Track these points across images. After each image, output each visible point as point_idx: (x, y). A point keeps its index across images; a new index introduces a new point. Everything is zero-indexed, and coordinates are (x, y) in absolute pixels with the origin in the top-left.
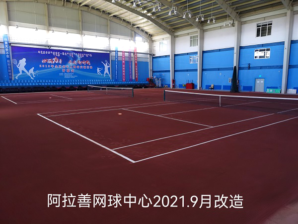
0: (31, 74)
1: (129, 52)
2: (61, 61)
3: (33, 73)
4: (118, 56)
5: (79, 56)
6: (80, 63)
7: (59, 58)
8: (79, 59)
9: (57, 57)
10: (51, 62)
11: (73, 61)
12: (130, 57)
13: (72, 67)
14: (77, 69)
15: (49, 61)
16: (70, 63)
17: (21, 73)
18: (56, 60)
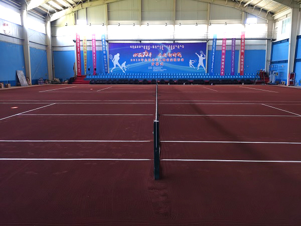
0: (123, 68)
1: (232, 39)
2: (150, 54)
3: (125, 67)
4: (216, 46)
5: (169, 48)
6: (170, 55)
7: (149, 51)
8: (169, 51)
9: (148, 51)
10: (141, 56)
11: (163, 54)
12: (234, 45)
13: (162, 60)
14: (166, 62)
15: (140, 55)
16: (160, 56)
17: (115, 67)
18: (146, 54)
